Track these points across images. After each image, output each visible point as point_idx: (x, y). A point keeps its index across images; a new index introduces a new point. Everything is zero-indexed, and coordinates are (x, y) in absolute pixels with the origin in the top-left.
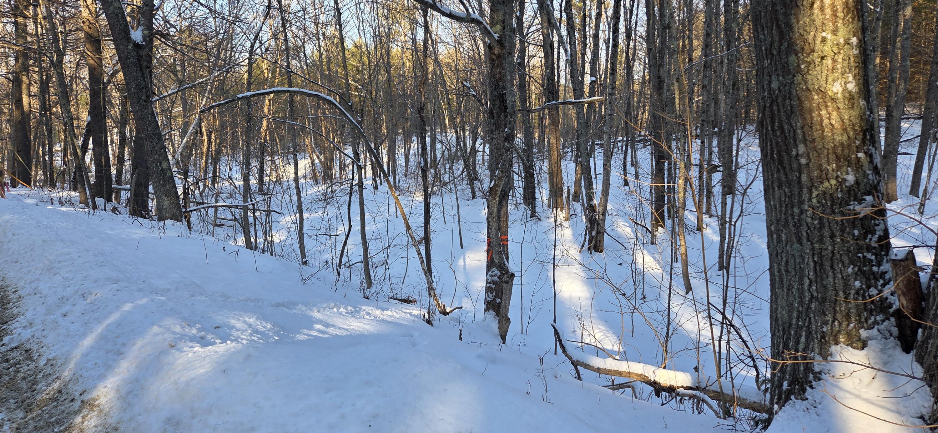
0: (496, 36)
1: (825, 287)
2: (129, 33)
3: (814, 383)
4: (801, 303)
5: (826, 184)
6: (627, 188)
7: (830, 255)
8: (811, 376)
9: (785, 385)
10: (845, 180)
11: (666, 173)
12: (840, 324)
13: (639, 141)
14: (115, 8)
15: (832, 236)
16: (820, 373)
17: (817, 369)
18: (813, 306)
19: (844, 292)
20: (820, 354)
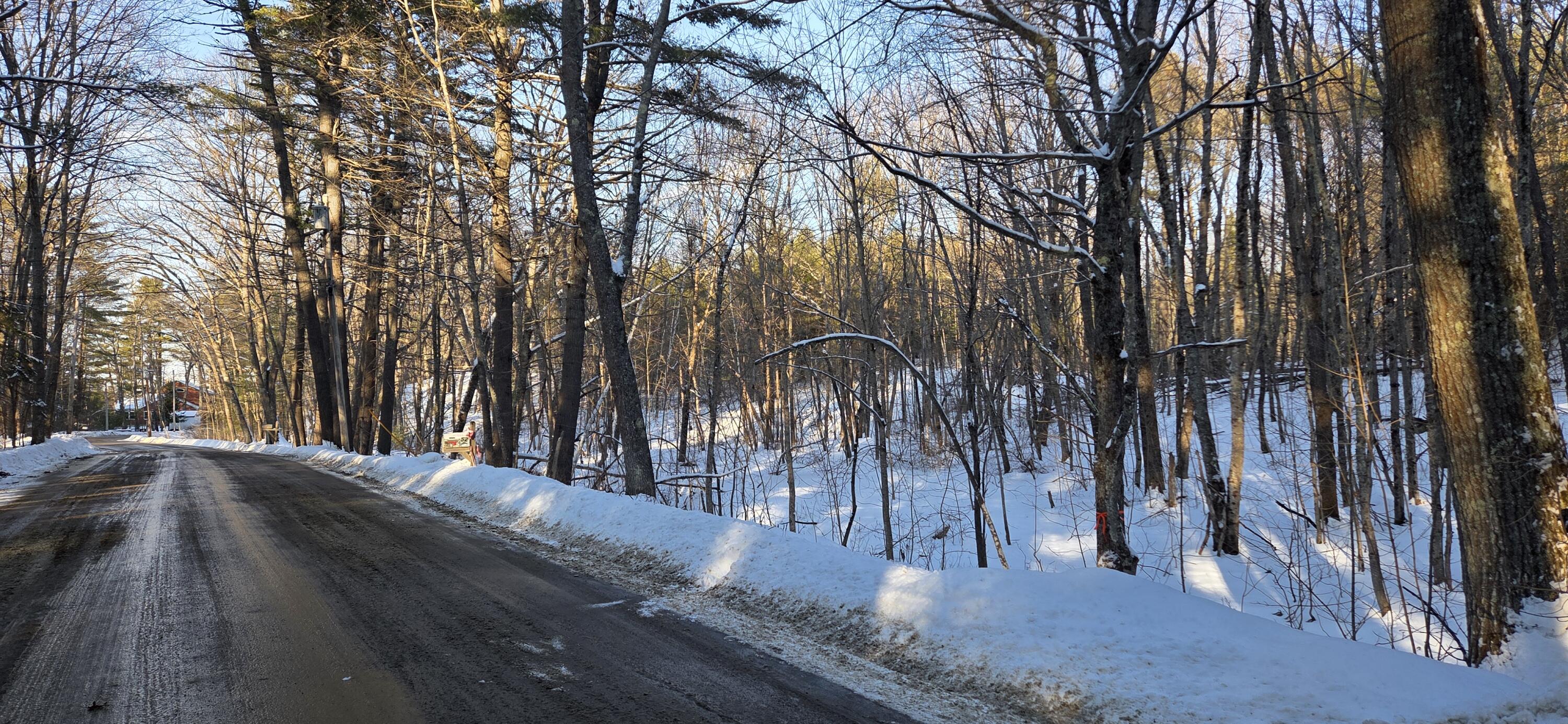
0: (1103, 269)
1: (1511, 541)
2: (610, 265)
3: (1508, 637)
4: (1490, 558)
5: (1503, 442)
6: (1268, 456)
7: (1513, 510)
8: (1505, 630)
9: (1481, 641)
10: (1522, 438)
11: (1335, 433)
12: (1529, 577)
13: (1282, 380)
14: (598, 237)
15: (1514, 491)
16: (1513, 626)
17: (1510, 622)
18: (1501, 560)
19: (1531, 545)
20: (1512, 607)
